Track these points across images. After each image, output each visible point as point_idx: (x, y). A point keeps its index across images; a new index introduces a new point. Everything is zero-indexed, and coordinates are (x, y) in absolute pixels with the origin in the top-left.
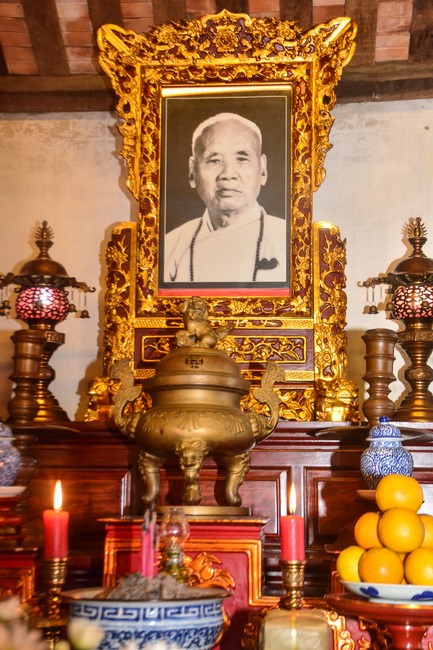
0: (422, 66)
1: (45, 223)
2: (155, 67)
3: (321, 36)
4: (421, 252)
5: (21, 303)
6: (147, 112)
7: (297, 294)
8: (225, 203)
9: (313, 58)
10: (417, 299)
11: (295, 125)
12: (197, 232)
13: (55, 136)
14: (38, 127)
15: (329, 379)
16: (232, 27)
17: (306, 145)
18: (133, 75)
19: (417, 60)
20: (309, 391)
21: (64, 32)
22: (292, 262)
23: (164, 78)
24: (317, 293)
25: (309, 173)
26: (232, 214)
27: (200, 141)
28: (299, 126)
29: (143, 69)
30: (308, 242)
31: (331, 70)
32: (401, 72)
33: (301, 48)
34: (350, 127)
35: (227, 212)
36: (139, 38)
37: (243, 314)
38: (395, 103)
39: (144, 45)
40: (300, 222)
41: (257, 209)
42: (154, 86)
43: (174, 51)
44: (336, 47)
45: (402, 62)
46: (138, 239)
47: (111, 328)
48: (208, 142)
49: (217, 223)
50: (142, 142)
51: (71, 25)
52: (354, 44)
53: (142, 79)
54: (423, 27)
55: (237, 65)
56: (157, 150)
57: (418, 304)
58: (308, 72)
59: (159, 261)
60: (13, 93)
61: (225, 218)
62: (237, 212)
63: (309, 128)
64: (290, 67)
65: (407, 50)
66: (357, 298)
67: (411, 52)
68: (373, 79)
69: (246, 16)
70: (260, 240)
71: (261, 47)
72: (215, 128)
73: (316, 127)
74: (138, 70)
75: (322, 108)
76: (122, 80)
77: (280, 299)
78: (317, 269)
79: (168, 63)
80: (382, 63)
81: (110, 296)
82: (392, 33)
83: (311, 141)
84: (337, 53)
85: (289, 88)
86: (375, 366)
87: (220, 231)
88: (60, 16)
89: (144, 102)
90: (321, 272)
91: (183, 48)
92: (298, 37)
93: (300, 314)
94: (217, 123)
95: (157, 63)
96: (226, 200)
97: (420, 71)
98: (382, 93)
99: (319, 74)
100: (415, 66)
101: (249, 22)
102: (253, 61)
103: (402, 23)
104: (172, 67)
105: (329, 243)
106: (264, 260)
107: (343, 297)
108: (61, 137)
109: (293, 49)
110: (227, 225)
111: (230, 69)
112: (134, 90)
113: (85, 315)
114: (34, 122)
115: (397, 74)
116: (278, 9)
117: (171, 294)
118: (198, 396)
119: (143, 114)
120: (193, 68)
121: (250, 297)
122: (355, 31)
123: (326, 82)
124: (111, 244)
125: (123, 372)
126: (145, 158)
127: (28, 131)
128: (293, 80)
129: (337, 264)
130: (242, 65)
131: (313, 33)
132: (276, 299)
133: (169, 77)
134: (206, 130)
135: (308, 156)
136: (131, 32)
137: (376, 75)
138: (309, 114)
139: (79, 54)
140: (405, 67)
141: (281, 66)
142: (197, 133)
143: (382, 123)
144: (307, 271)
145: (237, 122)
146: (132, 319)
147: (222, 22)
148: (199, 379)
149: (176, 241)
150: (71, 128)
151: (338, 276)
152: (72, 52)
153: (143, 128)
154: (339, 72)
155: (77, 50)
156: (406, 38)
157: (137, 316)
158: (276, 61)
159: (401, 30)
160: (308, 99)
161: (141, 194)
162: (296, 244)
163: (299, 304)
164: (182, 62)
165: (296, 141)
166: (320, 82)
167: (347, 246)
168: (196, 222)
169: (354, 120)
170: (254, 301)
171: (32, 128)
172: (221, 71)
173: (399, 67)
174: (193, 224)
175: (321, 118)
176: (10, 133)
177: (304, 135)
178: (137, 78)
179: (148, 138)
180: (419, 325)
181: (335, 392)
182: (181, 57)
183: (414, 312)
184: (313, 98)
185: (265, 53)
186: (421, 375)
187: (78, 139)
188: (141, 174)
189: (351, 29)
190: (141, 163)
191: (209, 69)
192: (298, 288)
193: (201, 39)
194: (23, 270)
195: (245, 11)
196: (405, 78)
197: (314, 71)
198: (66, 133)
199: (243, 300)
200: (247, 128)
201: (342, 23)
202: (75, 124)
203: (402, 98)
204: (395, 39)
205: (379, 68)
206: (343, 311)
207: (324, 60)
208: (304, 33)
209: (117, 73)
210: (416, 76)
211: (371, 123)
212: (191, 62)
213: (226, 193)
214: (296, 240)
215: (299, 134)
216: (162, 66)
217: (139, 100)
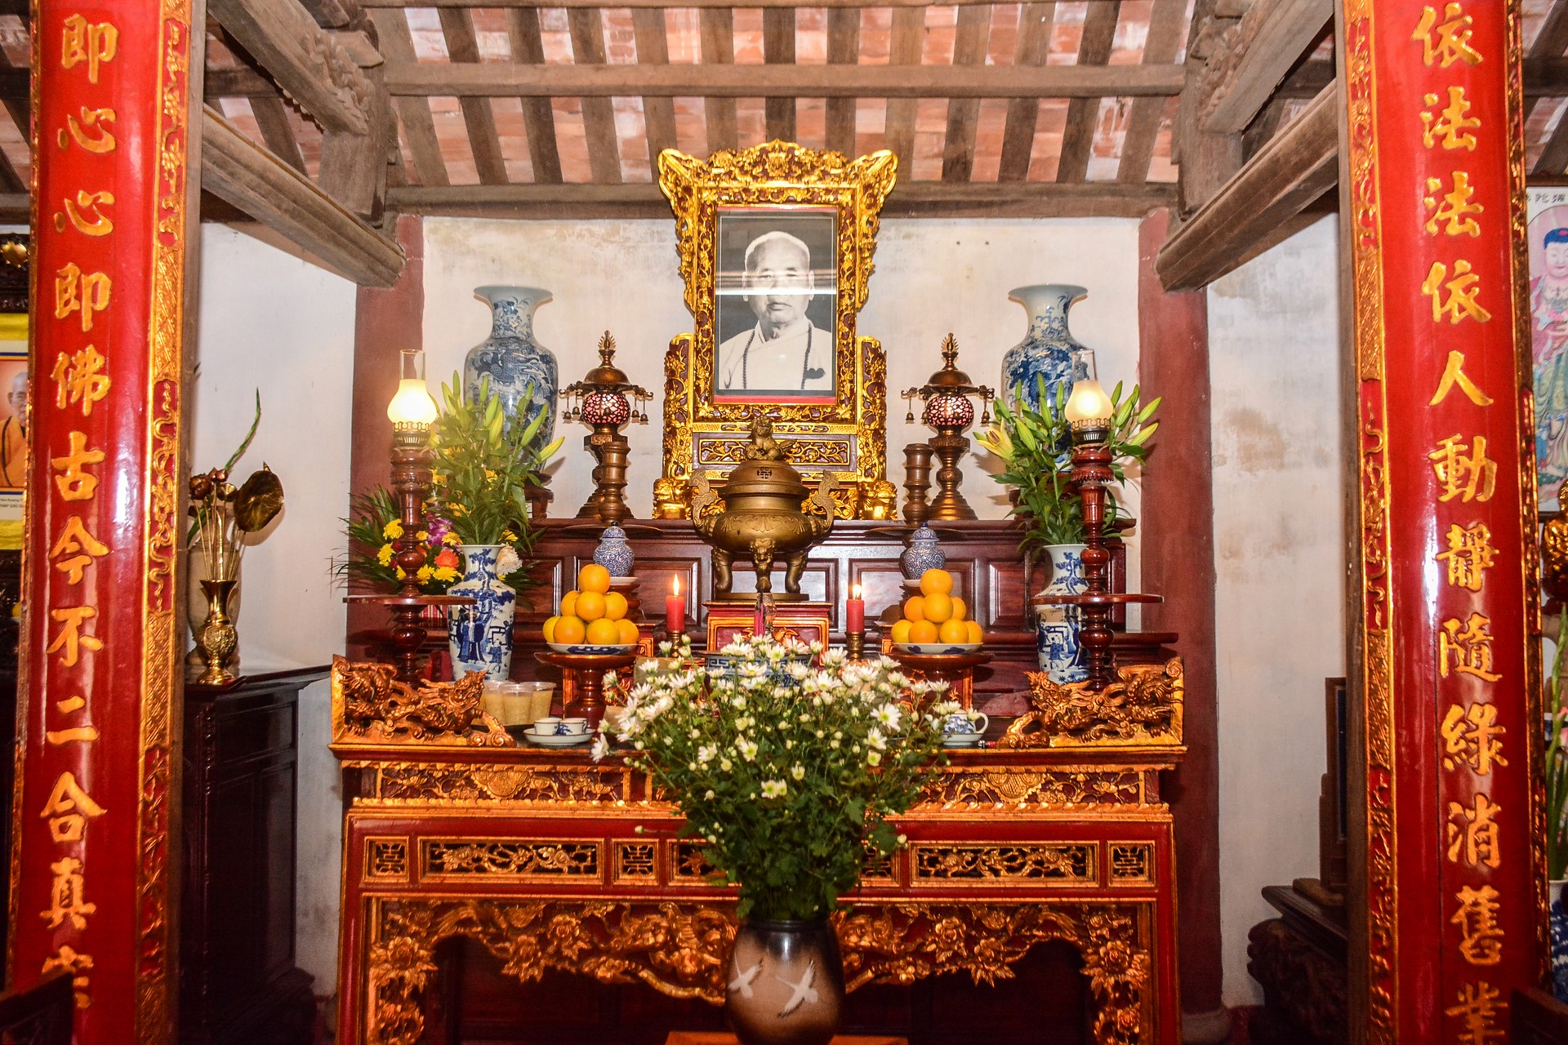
0: (954, 188)
1: (607, 333)
2: (711, 189)
3: (866, 165)
4: (952, 366)
5: (589, 409)
6: (704, 230)
7: (842, 402)
8: (776, 316)
9: (857, 185)
10: (949, 409)
11: (841, 246)
12: (750, 343)
13: (605, 240)
14: (590, 232)
15: (869, 480)
16: (783, 155)
17: (850, 265)
18: (691, 195)
19: (950, 182)
20: (852, 492)
21: (620, 146)
22: (838, 372)
23: (720, 199)
24: (859, 402)
25: (854, 291)
26: (782, 327)
27: (752, 255)
28: (844, 247)
29: (700, 190)
30: (852, 354)
31: (874, 196)
32: (935, 193)
33: (846, 175)
34: (889, 239)
35: (778, 324)
36: (696, 163)
37: (792, 420)
38: (930, 220)
39: (701, 168)
40: (845, 336)
41: (806, 322)
42: (710, 206)
43: (729, 173)
44: (878, 177)
45: (936, 183)
46: (695, 349)
47: (670, 432)
48: (759, 259)
49: (769, 335)
50: (699, 258)
51: (628, 142)
52: (894, 176)
53: (699, 199)
54: (955, 156)
55: (787, 189)
56: (712, 265)
57: (949, 412)
58: (853, 197)
59: (713, 370)
60: (570, 203)
61: (776, 330)
62: (787, 324)
63: (853, 249)
64: (836, 192)
65: (940, 172)
66: (896, 406)
67: (944, 175)
68: (911, 199)
69: (796, 145)
70: (808, 351)
71: (808, 173)
72: (766, 246)
73: (860, 249)
74: (695, 191)
75: (865, 231)
76: (681, 200)
77: (827, 407)
78: (859, 378)
79: (723, 184)
80: (918, 183)
81: (669, 401)
82: (926, 158)
83: (855, 261)
84: (879, 182)
85: (834, 211)
86: (914, 475)
87: (771, 341)
88: (618, 134)
89: (700, 221)
90: (864, 382)
91: (736, 171)
92: (844, 165)
93: (843, 421)
94: (768, 241)
95: (712, 184)
96: (777, 313)
97: (950, 194)
98: (918, 210)
99: (862, 200)
100: (948, 188)
101: (799, 152)
102: (802, 186)
103: (936, 150)
104: (727, 189)
105: (871, 356)
106: (812, 370)
107: (883, 406)
108: (612, 242)
109: (838, 176)
110: (777, 336)
111: (781, 191)
112: (691, 210)
113: (644, 419)
114: (586, 227)
115: (930, 194)
116: (824, 133)
117: (725, 400)
118: (762, 503)
119: (699, 232)
120: (746, 190)
121: (798, 404)
122: (896, 162)
123: (869, 207)
124: (669, 354)
125: (701, 480)
126: (701, 272)
127: (580, 236)
128: (839, 204)
129: (878, 375)
130: (791, 189)
131: (858, 162)
132: (823, 407)
133: (725, 198)
134: (758, 248)
135: (853, 274)
136: (690, 157)
137: (913, 194)
138: (854, 236)
139: (632, 166)
140: (938, 188)
141: (828, 191)
142: (750, 250)
143: (918, 236)
144: (851, 382)
145: (787, 241)
146: (691, 424)
147: (774, 150)
148: (764, 488)
149: (730, 351)
150: (621, 232)
151: (879, 385)
152: (626, 165)
153: (699, 245)
154: (882, 199)
155: (630, 162)
156: (940, 163)
157: (695, 421)
158: (824, 186)
159: (936, 156)
160: (853, 223)
161: (698, 307)
162: (843, 356)
163: (843, 412)
164: (735, 184)
165: (842, 261)
166: (863, 207)
167: (888, 358)
168: (750, 332)
169: (892, 232)
170: (802, 408)
171: (584, 232)
172: (772, 194)
173: (933, 188)
174: (745, 336)
175: (865, 241)
176: (563, 238)
177: (849, 256)
178: (694, 198)
179: (704, 254)
180: (949, 432)
181: (876, 492)
182: (735, 179)
183: (946, 421)
184: (857, 221)
185: (813, 178)
186: (950, 475)
187: (628, 244)
188: (698, 288)
189: (891, 161)
190: (698, 278)
191: (761, 192)
192: (841, 394)
193: (755, 164)
194: (588, 377)
195: (791, 139)
196: (939, 199)
197: (858, 197)
198: (617, 238)
199: (793, 408)
200: (796, 247)
201: (884, 155)
202: (625, 229)
203: (935, 217)
204: (927, 164)
205: (916, 187)
206: (883, 418)
207: (867, 187)
208: (848, 162)
209: (676, 194)
210: (948, 198)
211: (908, 236)
212: (744, 185)
213: (777, 307)
214: (841, 353)
215: (844, 254)
216: (717, 187)
217: (696, 219)
